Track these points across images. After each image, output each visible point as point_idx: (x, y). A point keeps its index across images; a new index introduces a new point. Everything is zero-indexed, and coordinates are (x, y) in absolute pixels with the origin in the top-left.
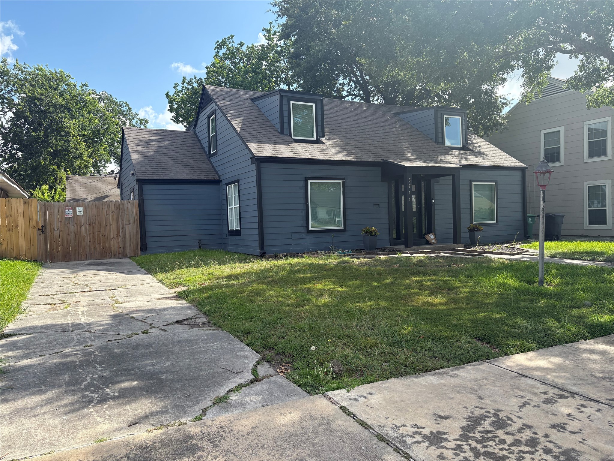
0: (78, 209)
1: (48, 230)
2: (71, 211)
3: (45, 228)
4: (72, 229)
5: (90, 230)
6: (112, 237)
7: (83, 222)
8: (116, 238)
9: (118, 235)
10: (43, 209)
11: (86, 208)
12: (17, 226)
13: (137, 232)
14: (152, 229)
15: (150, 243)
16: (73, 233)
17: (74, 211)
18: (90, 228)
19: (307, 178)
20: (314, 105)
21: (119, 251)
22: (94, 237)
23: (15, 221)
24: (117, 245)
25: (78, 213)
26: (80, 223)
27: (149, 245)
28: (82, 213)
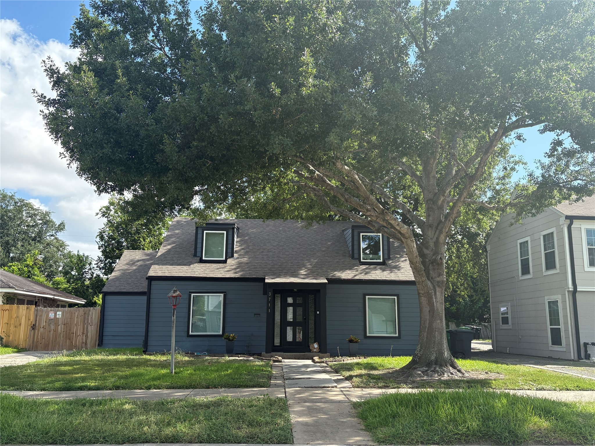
0: (58, 313)
1: (37, 328)
2: (53, 314)
3: (35, 326)
4: (52, 327)
5: (64, 329)
6: (78, 334)
7: (60, 323)
8: (82, 336)
9: (83, 333)
10: (36, 312)
11: (63, 312)
12: (20, 324)
13: (97, 331)
14: (109, 329)
15: (106, 340)
16: (52, 331)
17: (55, 314)
18: (64, 327)
19: (190, 292)
20: (225, 232)
21: (82, 345)
22: (66, 334)
23: (20, 321)
24: (81, 341)
25: (57, 316)
26: (58, 323)
27: (105, 342)
28: (60, 316)
